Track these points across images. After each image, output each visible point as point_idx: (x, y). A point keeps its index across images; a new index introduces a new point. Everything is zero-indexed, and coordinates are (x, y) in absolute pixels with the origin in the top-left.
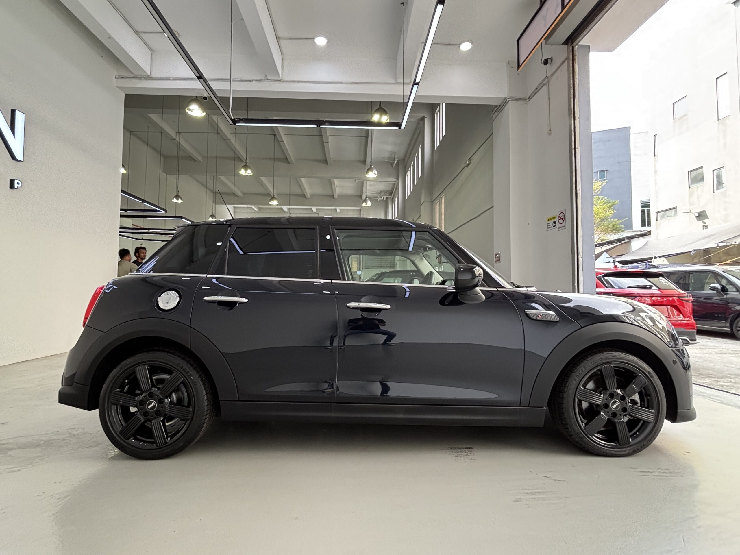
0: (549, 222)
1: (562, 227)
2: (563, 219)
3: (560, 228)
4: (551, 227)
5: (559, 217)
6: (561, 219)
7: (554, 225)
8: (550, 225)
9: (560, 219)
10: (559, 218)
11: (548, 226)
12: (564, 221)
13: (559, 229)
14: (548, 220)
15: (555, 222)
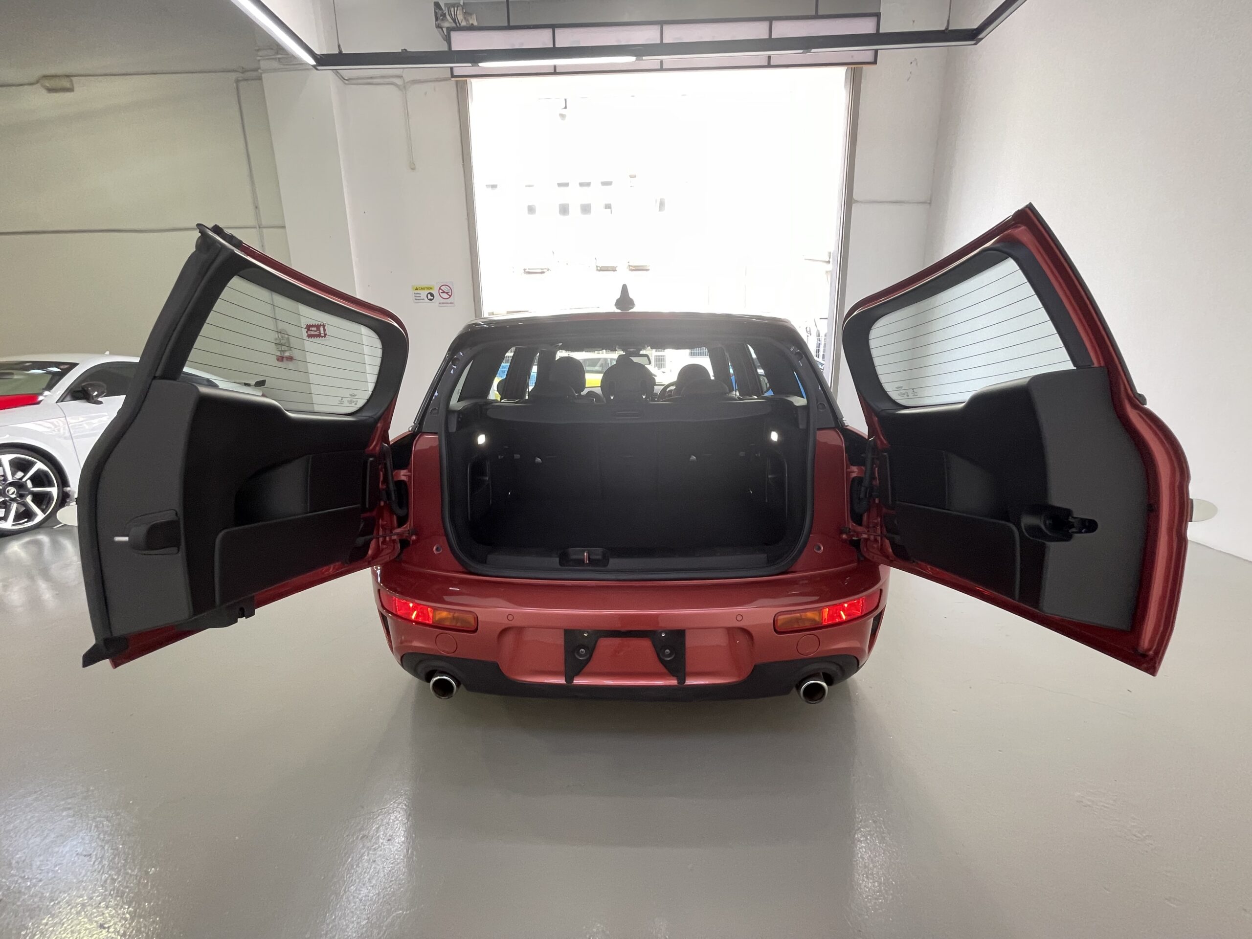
0: (417, 292)
1: (448, 303)
2: (450, 294)
3: (443, 303)
4: (423, 299)
5: (440, 289)
6: (444, 292)
7: (430, 297)
8: (420, 297)
9: (441, 293)
10: (441, 291)
11: (415, 296)
12: (450, 296)
13: (441, 305)
14: (417, 289)
15: (432, 295)
